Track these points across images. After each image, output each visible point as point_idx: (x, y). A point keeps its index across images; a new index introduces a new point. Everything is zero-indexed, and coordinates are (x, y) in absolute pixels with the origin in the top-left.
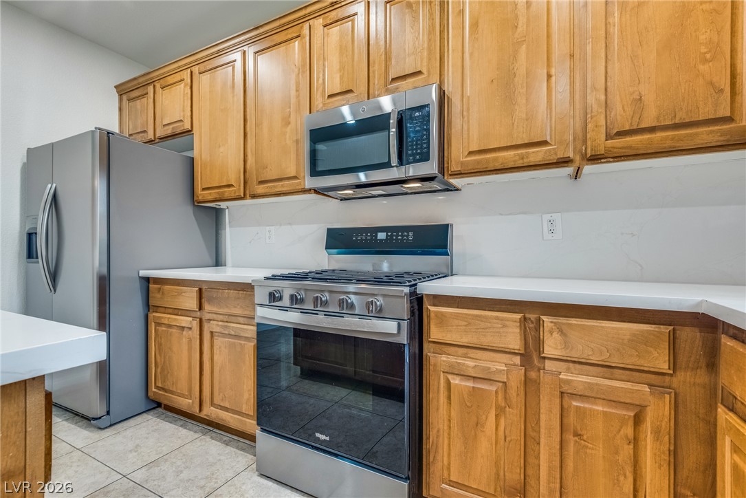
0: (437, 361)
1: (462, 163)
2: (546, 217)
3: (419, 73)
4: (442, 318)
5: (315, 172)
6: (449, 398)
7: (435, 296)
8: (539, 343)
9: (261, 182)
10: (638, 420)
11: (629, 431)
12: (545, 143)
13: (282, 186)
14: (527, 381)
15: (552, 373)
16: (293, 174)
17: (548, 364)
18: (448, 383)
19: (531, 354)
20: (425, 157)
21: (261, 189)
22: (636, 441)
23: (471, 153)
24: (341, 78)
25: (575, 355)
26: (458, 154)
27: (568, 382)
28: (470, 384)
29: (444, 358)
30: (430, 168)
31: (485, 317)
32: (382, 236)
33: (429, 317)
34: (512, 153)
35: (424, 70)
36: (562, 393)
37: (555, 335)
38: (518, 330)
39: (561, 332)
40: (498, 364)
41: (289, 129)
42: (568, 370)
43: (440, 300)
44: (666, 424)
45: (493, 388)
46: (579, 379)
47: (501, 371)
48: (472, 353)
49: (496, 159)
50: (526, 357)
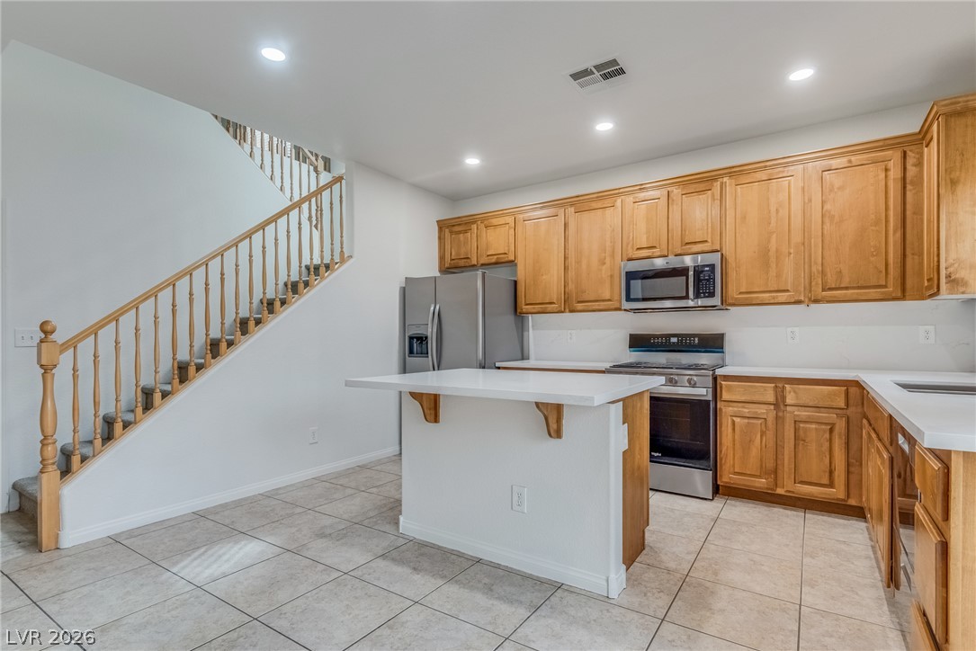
0: (727, 411)
1: (736, 299)
2: (790, 329)
3: (706, 241)
4: (729, 389)
5: (629, 299)
6: (734, 429)
7: (725, 376)
8: (784, 398)
9: (579, 302)
10: (831, 431)
11: (827, 435)
12: (788, 291)
13: (599, 305)
14: (777, 417)
15: (790, 412)
16: (608, 297)
17: (789, 408)
18: (733, 422)
19: (779, 403)
20: (712, 295)
21: (580, 306)
22: (831, 440)
23: (741, 293)
24: (648, 238)
25: (801, 402)
26: (733, 292)
27: (797, 415)
28: (746, 421)
29: (731, 408)
30: (716, 301)
31: (755, 387)
32: (674, 340)
33: (721, 387)
34: (767, 295)
35: (709, 240)
36: (795, 421)
37: (792, 393)
38: (772, 392)
39: (795, 392)
40: (762, 410)
41: (604, 267)
42: (798, 411)
43: (727, 378)
44: (843, 431)
45: (760, 421)
46: (804, 413)
47: (763, 413)
48: (747, 405)
49: (757, 298)
50: (776, 405)
